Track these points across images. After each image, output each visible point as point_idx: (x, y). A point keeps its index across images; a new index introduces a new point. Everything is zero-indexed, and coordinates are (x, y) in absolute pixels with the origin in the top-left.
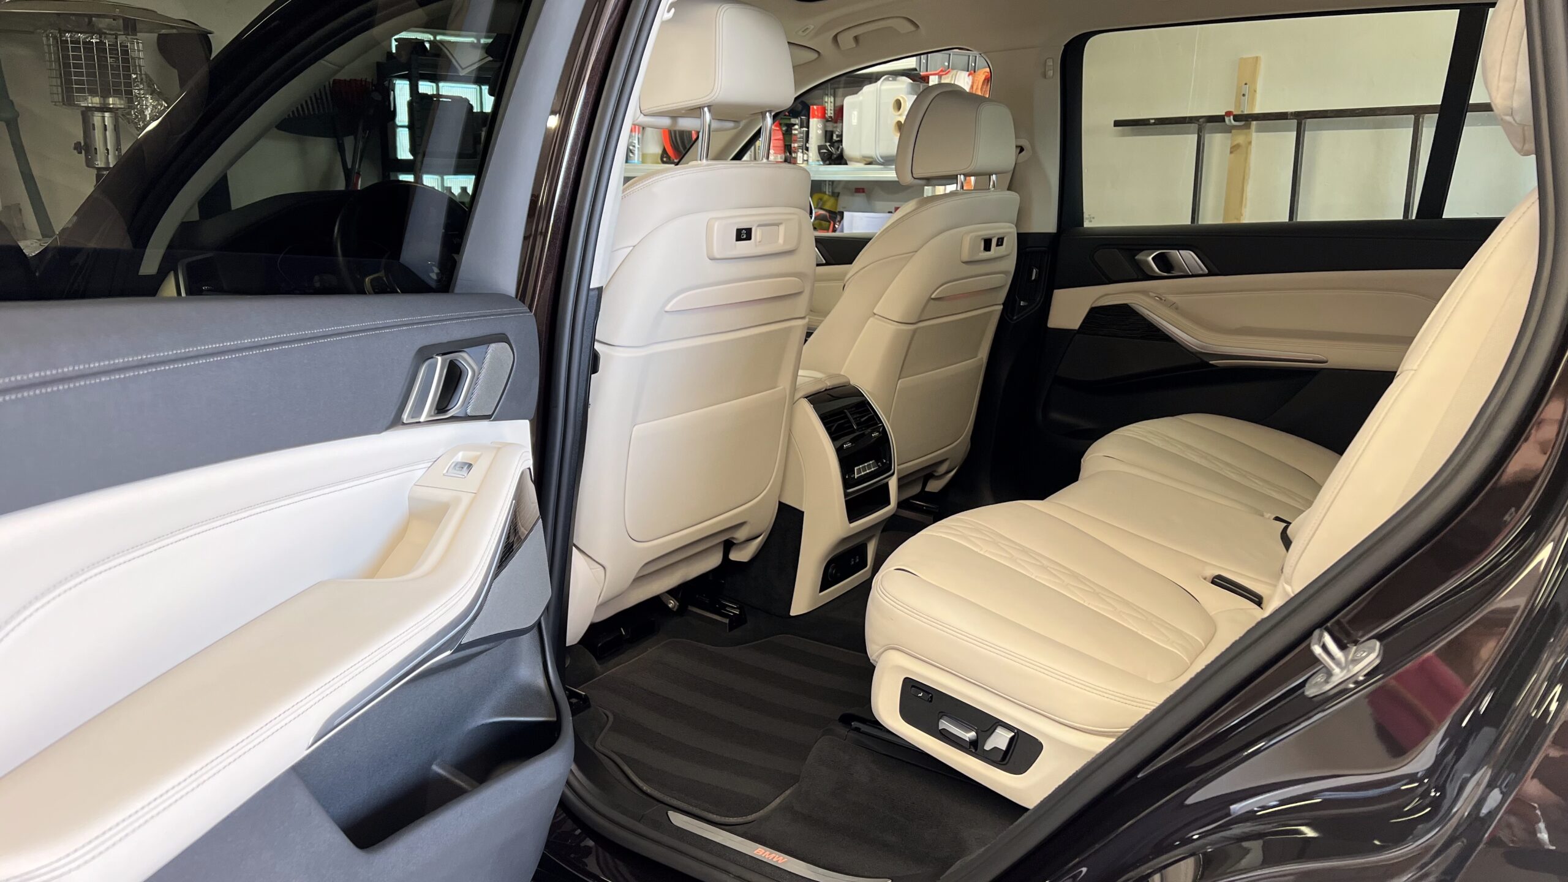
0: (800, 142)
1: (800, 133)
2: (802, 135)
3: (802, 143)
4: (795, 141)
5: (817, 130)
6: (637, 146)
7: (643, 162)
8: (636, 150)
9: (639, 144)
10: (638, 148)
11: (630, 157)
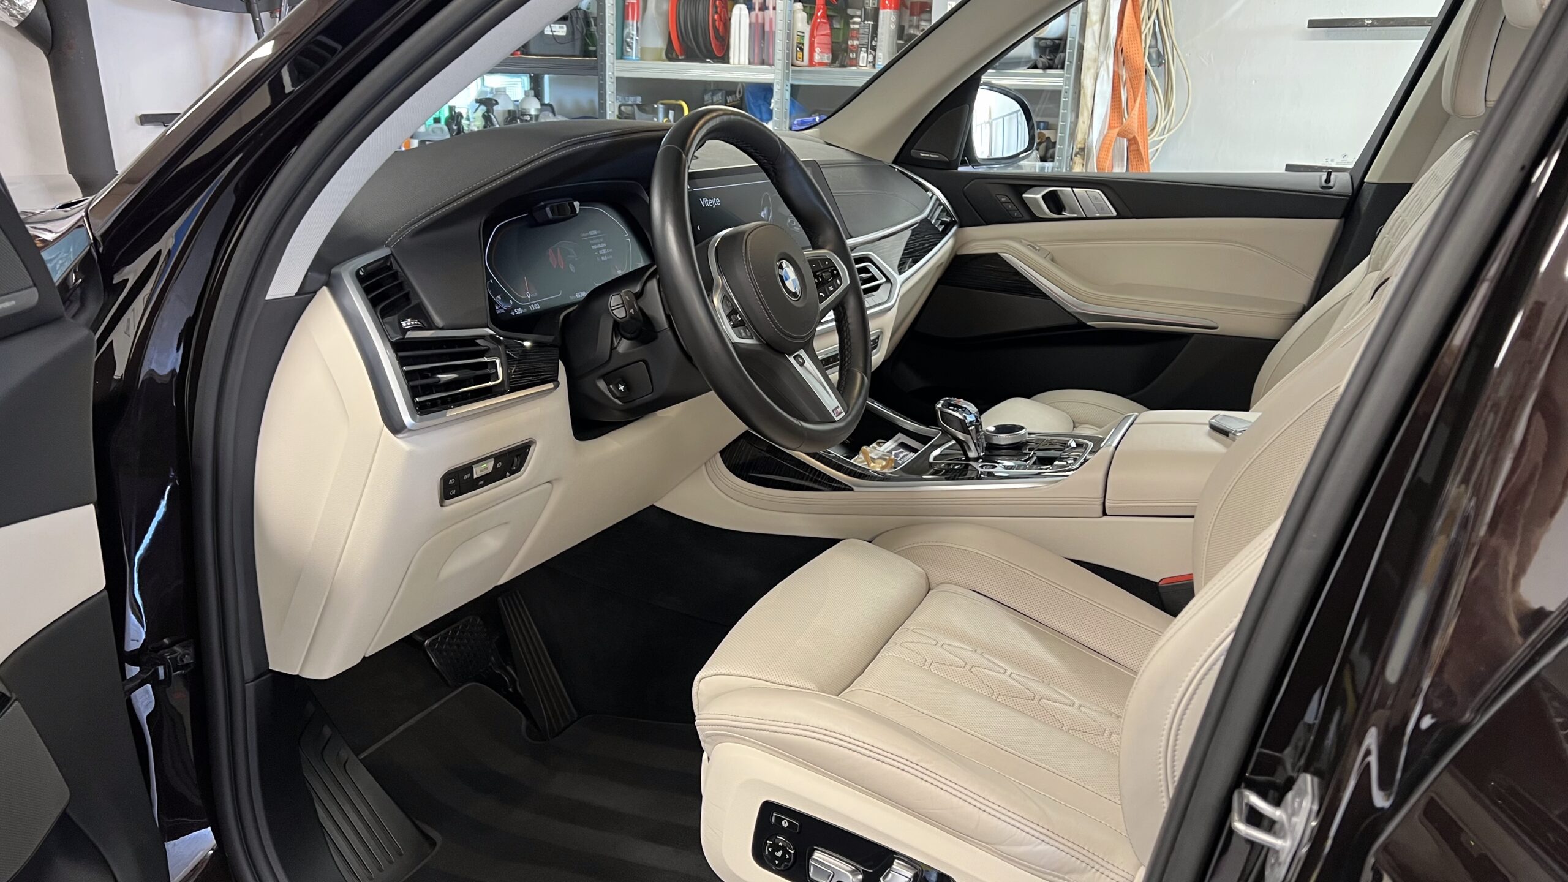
0: (864, 38)
1: (864, 27)
2: (867, 30)
3: (867, 41)
4: (853, 38)
5: (890, 24)
6: (635, 37)
7: (642, 59)
8: (634, 42)
9: (638, 36)
10: (636, 40)
11: (627, 52)
